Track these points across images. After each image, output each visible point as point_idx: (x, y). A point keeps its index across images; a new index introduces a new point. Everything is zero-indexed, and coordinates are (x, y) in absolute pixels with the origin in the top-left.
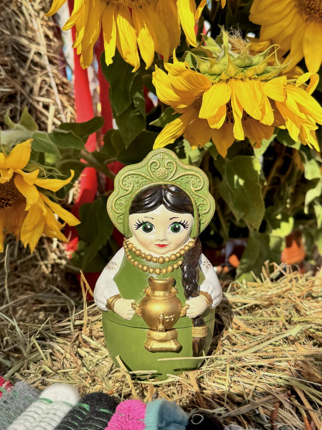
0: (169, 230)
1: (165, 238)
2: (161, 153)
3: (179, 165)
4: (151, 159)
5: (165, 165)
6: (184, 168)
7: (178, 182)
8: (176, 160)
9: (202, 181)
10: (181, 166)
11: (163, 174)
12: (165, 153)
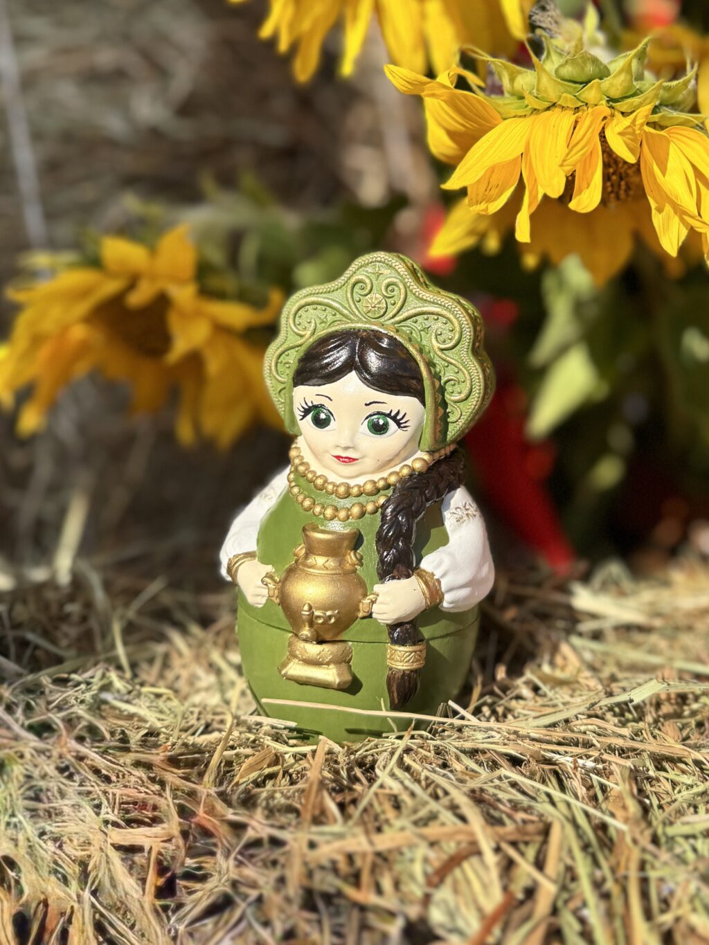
0: (364, 428)
1: (351, 445)
2: (376, 261)
3: (411, 291)
4: (355, 273)
5: (383, 288)
6: (422, 299)
7: (408, 327)
8: (406, 280)
9: (458, 329)
10: (414, 294)
11: (375, 307)
12: (384, 263)
